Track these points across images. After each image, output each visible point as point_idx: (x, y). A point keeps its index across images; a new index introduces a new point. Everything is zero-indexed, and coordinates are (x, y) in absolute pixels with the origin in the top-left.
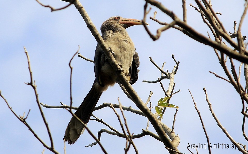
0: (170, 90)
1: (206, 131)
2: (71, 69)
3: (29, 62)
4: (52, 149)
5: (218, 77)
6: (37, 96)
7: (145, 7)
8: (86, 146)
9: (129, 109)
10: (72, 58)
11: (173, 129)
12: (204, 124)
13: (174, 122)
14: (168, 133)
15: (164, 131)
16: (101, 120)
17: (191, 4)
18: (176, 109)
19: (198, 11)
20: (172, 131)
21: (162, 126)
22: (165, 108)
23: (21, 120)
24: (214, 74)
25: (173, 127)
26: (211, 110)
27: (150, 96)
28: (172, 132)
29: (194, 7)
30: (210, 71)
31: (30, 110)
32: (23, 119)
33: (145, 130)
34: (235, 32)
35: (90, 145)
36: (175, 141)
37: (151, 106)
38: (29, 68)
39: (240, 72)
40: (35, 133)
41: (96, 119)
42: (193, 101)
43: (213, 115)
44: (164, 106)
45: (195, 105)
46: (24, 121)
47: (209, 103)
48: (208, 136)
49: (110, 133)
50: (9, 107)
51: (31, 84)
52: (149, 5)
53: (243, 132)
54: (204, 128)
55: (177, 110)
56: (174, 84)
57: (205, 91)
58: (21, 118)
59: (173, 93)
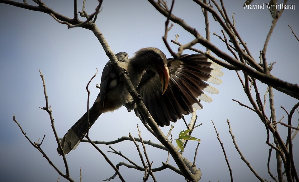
0: (192, 124)
1: (229, 163)
2: (89, 93)
3: (44, 86)
4: (67, 177)
5: (242, 105)
6: (52, 121)
7: (167, 23)
8: (103, 181)
9: (149, 143)
10: (90, 82)
11: (194, 163)
12: (227, 156)
13: (196, 155)
14: (189, 167)
15: (185, 164)
16: (119, 152)
17: (215, 33)
18: (198, 142)
19: (222, 40)
20: (194, 164)
21: (183, 160)
22: (187, 141)
23: (35, 146)
24: (238, 102)
25: (194, 161)
26: (234, 142)
27: (171, 130)
28: (194, 166)
29: (218, 35)
30: (234, 99)
31: (45, 136)
32: (37, 145)
33: (165, 163)
34: (260, 62)
35: (107, 180)
36: (197, 175)
37: (171, 139)
38: (45, 92)
39: (265, 100)
40: (50, 160)
41: (114, 151)
42: (216, 132)
43: (237, 148)
44: (186, 139)
45: (218, 136)
46: (38, 147)
47: (233, 135)
48: (231, 168)
49: (129, 166)
50: (23, 133)
51: (46, 109)
52: (171, 22)
53: (269, 169)
54: (227, 160)
55: (199, 144)
56: (197, 117)
57: (229, 123)
58: (35, 144)
59: (195, 126)
